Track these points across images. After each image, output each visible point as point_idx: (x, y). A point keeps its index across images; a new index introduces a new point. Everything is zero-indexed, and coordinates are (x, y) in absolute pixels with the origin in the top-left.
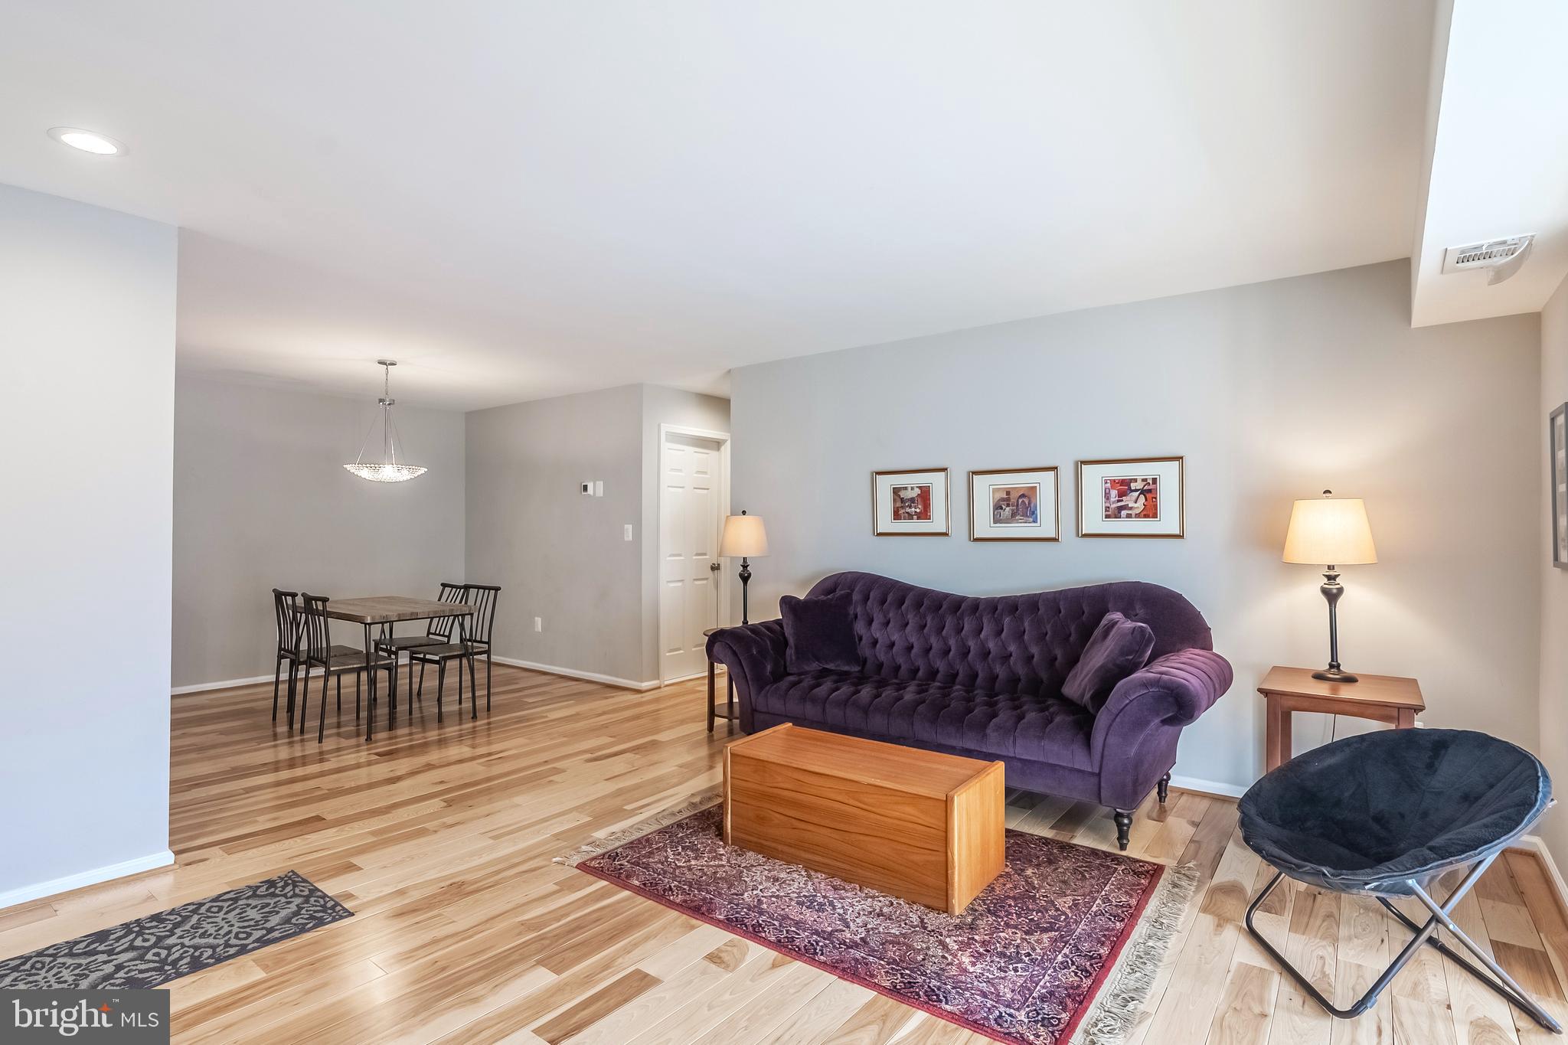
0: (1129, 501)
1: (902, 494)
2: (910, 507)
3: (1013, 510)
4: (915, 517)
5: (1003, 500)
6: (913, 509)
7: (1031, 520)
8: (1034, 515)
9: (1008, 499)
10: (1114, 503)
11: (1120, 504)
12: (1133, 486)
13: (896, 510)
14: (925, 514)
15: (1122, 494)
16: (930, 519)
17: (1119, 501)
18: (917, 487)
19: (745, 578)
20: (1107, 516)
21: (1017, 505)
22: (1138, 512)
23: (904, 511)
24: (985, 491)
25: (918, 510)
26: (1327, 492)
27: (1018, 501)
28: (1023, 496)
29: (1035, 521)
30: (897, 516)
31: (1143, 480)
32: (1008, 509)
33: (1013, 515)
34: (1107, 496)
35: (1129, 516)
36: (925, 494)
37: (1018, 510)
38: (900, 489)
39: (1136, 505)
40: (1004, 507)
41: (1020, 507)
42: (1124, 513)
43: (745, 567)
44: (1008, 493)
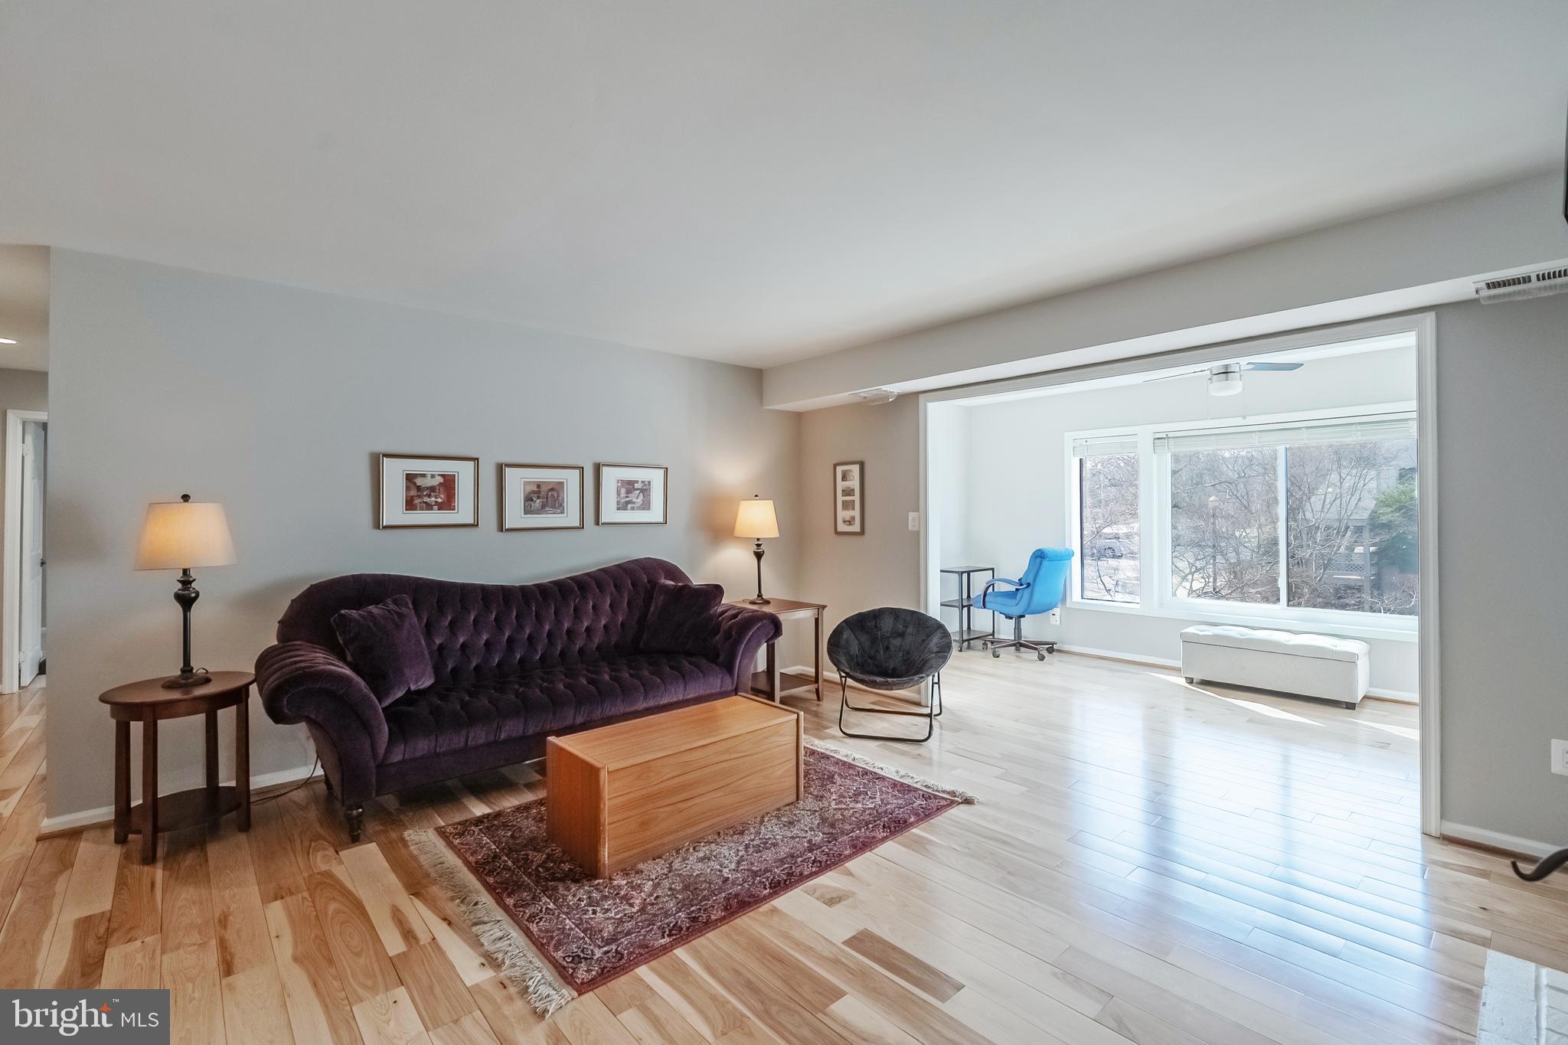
0: (633, 497)
1: (419, 482)
2: (429, 496)
3: (543, 502)
4: (436, 507)
5: (534, 492)
6: (433, 499)
7: (559, 511)
8: (561, 508)
9: (538, 492)
10: (623, 498)
11: (627, 499)
12: (636, 486)
13: (409, 499)
14: (448, 504)
15: (628, 492)
16: (454, 510)
17: (626, 497)
18: (439, 475)
19: (186, 600)
20: (618, 509)
21: (547, 498)
22: (638, 505)
23: (420, 500)
24: (516, 483)
25: (439, 500)
26: (756, 496)
27: (547, 495)
28: (552, 489)
29: (562, 513)
30: (410, 505)
31: (643, 482)
32: (538, 501)
33: (543, 506)
34: (618, 493)
35: (633, 509)
36: (449, 483)
37: (547, 502)
38: (416, 476)
39: (637, 501)
40: (535, 499)
41: (549, 499)
42: (629, 506)
43: (186, 582)
44: (539, 486)
